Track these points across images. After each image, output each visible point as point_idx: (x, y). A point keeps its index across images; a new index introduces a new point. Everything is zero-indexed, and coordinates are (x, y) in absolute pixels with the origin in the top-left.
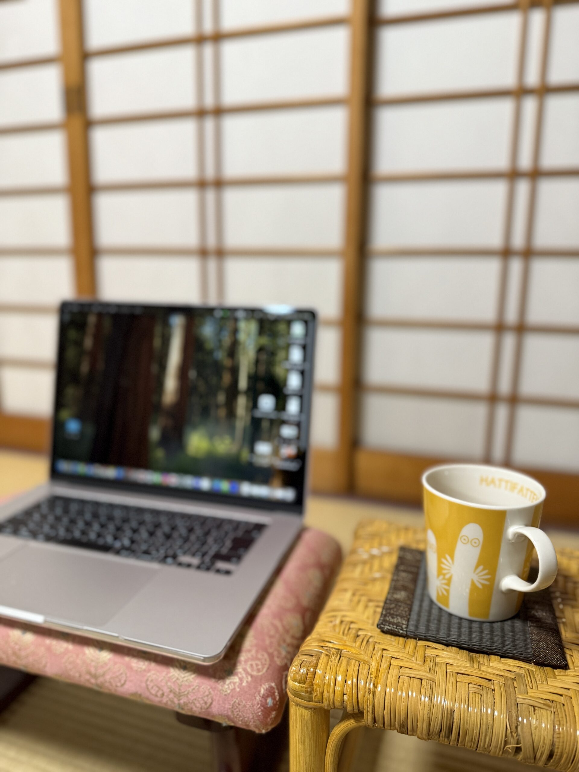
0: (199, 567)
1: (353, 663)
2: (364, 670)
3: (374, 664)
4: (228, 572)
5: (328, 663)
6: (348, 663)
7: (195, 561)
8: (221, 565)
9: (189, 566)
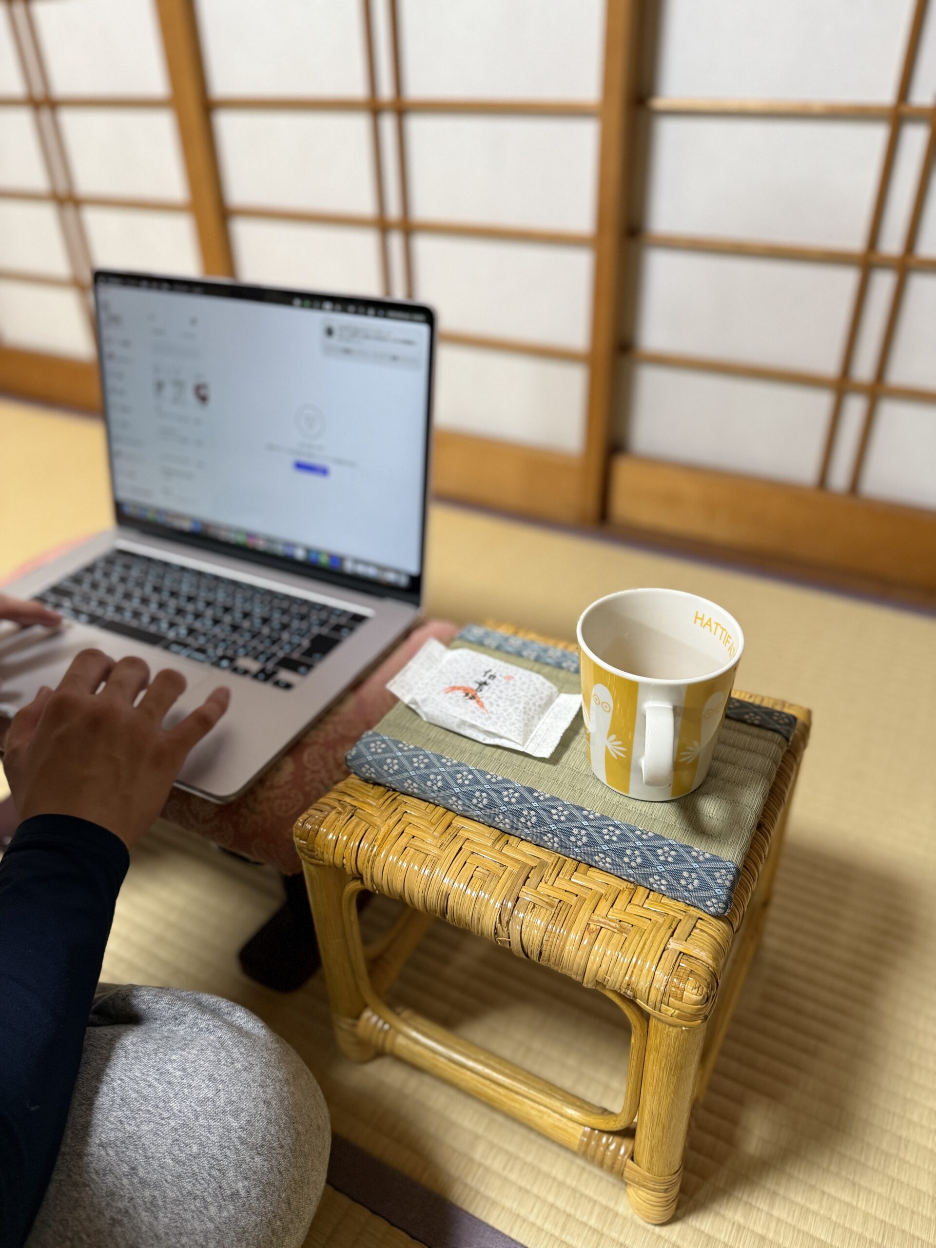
0: (255, 676)
1: (362, 825)
2: (370, 836)
3: (383, 830)
4: (288, 686)
5: (334, 822)
6: (357, 824)
7: (254, 666)
8: (285, 675)
9: (246, 672)
